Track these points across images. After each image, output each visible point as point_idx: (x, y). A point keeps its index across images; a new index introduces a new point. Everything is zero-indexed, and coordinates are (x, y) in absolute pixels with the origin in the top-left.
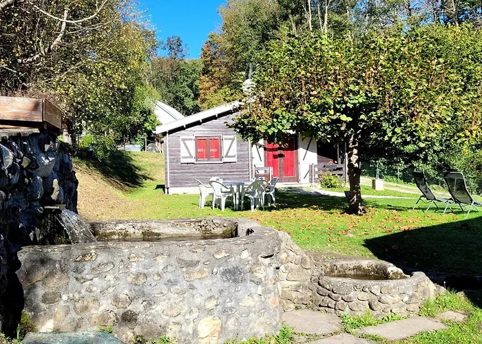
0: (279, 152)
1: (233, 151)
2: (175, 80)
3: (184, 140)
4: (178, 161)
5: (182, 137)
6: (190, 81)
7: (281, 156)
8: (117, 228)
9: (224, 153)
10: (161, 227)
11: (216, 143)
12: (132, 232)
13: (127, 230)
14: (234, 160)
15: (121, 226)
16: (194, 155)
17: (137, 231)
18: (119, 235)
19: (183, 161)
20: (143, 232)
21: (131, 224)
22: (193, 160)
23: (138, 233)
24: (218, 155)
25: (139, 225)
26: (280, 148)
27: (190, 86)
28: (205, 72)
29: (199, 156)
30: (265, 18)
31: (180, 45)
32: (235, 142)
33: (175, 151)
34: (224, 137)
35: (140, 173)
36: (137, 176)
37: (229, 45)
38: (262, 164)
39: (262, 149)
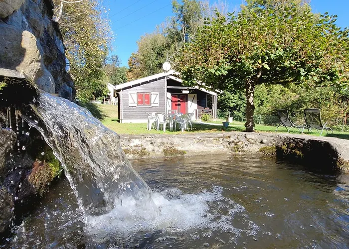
0: (178, 103)
1: (157, 101)
2: (115, 75)
3: (130, 94)
4: (127, 105)
5: (130, 92)
6: (122, 76)
7: (179, 105)
8: (132, 145)
9: (152, 102)
10: (186, 143)
11: (148, 96)
12: (150, 150)
13: (144, 146)
14: (158, 105)
15: (136, 142)
16: (136, 102)
17: (156, 149)
18: (134, 153)
19: (130, 105)
20: (164, 150)
21: (148, 139)
22: (136, 105)
23: (158, 151)
24: (149, 102)
25: (159, 141)
26: (179, 101)
27: (122, 78)
28: (130, 71)
29: (139, 103)
30: (159, 45)
31: (117, 59)
32: (158, 95)
33: (126, 100)
34: (153, 93)
35: (102, 114)
36: (101, 115)
37: (143, 57)
38: (170, 109)
39: (170, 101)
